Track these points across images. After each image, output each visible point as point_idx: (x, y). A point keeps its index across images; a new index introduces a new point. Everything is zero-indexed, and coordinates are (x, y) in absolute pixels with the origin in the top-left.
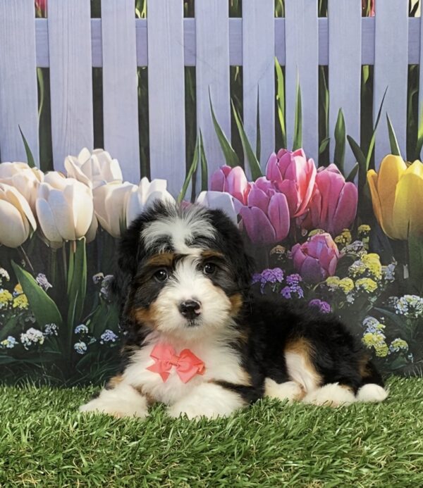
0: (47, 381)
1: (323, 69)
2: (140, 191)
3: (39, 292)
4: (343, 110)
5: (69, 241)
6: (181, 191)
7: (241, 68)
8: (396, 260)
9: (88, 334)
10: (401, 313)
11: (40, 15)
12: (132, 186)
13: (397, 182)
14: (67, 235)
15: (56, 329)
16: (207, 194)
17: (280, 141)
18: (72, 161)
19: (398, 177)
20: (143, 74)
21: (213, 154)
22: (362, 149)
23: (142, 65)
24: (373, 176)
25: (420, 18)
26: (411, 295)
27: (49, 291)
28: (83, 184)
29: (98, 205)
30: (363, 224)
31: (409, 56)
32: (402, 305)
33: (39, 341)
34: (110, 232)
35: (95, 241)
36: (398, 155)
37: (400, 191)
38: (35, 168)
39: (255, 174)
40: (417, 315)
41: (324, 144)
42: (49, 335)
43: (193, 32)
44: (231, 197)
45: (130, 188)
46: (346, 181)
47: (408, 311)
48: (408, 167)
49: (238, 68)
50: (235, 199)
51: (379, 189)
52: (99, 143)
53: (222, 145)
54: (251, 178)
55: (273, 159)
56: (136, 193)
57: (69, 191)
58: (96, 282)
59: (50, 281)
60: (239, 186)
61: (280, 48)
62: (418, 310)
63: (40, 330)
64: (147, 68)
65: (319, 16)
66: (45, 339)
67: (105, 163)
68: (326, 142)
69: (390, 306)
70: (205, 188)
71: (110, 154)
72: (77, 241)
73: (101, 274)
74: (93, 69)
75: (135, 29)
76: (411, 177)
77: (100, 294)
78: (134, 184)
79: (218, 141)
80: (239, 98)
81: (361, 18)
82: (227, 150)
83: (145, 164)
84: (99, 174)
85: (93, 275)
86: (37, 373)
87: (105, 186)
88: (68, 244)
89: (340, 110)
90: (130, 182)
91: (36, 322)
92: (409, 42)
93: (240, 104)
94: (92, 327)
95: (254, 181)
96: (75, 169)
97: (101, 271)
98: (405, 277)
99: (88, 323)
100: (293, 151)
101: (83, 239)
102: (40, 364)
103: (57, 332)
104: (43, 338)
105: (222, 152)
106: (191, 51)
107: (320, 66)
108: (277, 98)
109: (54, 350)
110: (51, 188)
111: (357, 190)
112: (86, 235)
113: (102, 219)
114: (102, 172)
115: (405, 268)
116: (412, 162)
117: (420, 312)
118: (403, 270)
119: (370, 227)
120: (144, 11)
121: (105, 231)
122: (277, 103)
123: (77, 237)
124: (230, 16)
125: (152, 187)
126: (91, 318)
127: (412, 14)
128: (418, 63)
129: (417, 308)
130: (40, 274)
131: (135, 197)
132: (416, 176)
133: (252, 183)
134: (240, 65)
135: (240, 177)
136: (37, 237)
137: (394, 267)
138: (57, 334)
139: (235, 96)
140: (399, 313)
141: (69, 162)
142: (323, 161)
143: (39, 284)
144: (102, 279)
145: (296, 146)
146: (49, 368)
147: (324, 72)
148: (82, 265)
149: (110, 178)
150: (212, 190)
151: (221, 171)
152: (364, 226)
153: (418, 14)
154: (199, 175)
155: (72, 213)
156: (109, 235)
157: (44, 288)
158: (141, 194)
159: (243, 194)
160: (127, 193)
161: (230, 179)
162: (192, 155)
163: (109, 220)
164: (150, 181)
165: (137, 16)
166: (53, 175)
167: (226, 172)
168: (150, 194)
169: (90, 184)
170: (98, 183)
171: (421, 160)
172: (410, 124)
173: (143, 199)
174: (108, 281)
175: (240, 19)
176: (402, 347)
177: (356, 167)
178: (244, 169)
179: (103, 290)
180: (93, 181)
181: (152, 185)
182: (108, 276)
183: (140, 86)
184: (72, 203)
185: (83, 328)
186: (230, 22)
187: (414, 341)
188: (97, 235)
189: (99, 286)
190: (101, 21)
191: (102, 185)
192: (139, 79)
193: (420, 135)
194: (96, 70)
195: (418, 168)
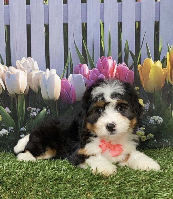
0: (10, 150)
1: (119, 23)
2: (46, 74)
3: (6, 115)
5: (18, 94)
6: (62, 74)
7: (86, 24)
8: (150, 101)
9: (26, 131)
10: (152, 123)
11: (6, 4)
12: (42, 72)
13: (150, 69)
14: (17, 92)
15: (13, 129)
16: (72, 75)
17: (102, 53)
18: (19, 63)
19: (150, 67)
20: (47, 27)
21: (75, 59)
22: (136, 56)
23: (46, 23)
24: (140, 67)
25: (160, 2)
26: (156, 116)
27: (10, 114)
28: (24, 72)
29: (29, 79)
30: (136, 87)
31: (155, 17)
32: (152, 120)
33: (6, 134)
34: (34, 91)
35: (28, 94)
36: (151, 58)
37: (152, 73)
38: (4, 65)
39: (92, 67)
41: (120, 54)
42: (10, 132)
43: (67, 10)
44: (82, 76)
45: (42, 73)
46: (129, 69)
47: (154, 123)
48: (155, 63)
49: (85, 24)
50: (84, 77)
51: (142, 72)
52: (29, 55)
53: (78, 55)
54: (90, 69)
55: (100, 60)
56: (44, 75)
57: (18, 74)
58: (28, 111)
59: (10, 110)
60: (86, 73)
61: (102, 16)
62: (158, 122)
63: (6, 129)
64: (48, 24)
65: (118, 2)
66: (9, 134)
67: (32, 63)
68: (121, 53)
69: (147, 120)
70: (72, 73)
71: (34, 59)
72: (21, 94)
73: (31, 107)
74: (27, 25)
75: (43, 9)
76: (156, 67)
77: (30, 115)
78: (43, 71)
79: (77, 54)
80: (85, 36)
81: (135, 2)
82: (80, 57)
83: (48, 63)
84: (29, 67)
85: (27, 108)
86: (5, 147)
88: (17, 95)
89: (127, 40)
90: (42, 71)
91: (5, 126)
92: (155, 12)
93: (86, 38)
94: (27, 128)
95: (92, 70)
96: (20, 65)
97: (31, 106)
98: (153, 109)
99: (25, 127)
100: (107, 57)
101: (23, 93)
102: (7, 143)
103: (14, 130)
104: (8, 133)
105: (79, 58)
106: (66, 17)
107: (118, 22)
108: (101, 36)
109: (12, 138)
110: (10, 73)
111: (133, 73)
112: (24, 92)
113: (31, 85)
114: (31, 67)
115: (153, 105)
116: (157, 61)
117: (159, 123)
118: (152, 105)
119: (139, 88)
120: (47, 1)
121: (32, 90)
122: (101, 37)
123: (21, 92)
124: (82, 3)
125: (50, 73)
126: (27, 125)
128: (159, 20)
129: (158, 121)
130: (6, 107)
131: (44, 76)
132: (158, 67)
133: (91, 71)
134: (86, 22)
135: (86, 68)
136: (5, 92)
137: (149, 104)
138: (13, 131)
139: (84, 35)
140: (151, 123)
141: (18, 63)
142: (120, 61)
143: (6, 111)
144: (31, 109)
145: (108, 55)
146: (10, 145)
147: (120, 25)
148: (23, 104)
149: (34, 69)
150: (75, 73)
151: (78, 66)
152: (137, 87)
154: (69, 67)
155: (19, 84)
156: (33, 91)
157: (8, 113)
158: (46, 75)
159: (87, 75)
160: (41, 75)
161: (82, 69)
162: (67, 59)
163: (34, 86)
164: (50, 70)
165: (44, 4)
166: (11, 68)
167: (80, 66)
168: (50, 75)
169: (26, 71)
170: (29, 71)
171: (160, 61)
172: (156, 46)
173: (47, 77)
174: (33, 110)
175: (86, 4)
176: (152, 137)
177: (133, 63)
178: (87, 65)
179: (31, 114)
180: (27, 70)
181: (50, 72)
182: (33, 108)
183: (45, 32)
184: (19, 79)
185: (23, 129)
186: (82, 5)
187: (157, 134)
188: (29, 91)
189: (30, 112)
190: (30, 6)
191: (30, 72)
192: (45, 29)
193: (160, 50)
194: (28, 26)
195: (159, 64)
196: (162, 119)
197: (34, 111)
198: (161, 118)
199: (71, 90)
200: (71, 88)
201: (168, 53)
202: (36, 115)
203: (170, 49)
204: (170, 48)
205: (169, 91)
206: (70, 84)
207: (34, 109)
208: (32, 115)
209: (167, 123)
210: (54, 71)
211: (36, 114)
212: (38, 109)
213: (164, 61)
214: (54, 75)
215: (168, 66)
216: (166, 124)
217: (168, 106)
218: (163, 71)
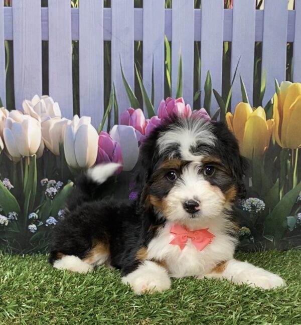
0: (10, 250)
1: (197, 43)
2: (72, 124)
3: (5, 191)
4: (210, 72)
5: (25, 157)
6: (101, 124)
7: (142, 42)
9: (37, 219)
10: (247, 210)
11: (7, 4)
13: (246, 121)
14: (23, 153)
15: (16, 216)
16: (118, 127)
17: (167, 92)
18: (28, 104)
19: (246, 118)
20: (76, 46)
21: (122, 99)
22: (223, 99)
23: (75, 39)
24: (230, 117)
25: (263, 11)
26: (253, 197)
27: (11, 190)
28: (34, 119)
29: (45, 133)
31: (255, 36)
32: (247, 205)
33: (5, 223)
34: (52, 151)
35: (42, 158)
36: (247, 102)
37: (248, 127)
38: (3, 108)
39: (150, 114)
40: (257, 211)
41: (197, 95)
42: (11, 220)
43: (110, 18)
44: (134, 129)
45: (66, 122)
47: (251, 209)
48: (254, 111)
49: (139, 42)
50: (137, 131)
51: (233, 126)
52: (46, 91)
53: (128, 94)
54: (147, 117)
55: (163, 104)
56: (70, 126)
57: (25, 123)
58: (43, 185)
59: (12, 183)
60: (140, 124)
61: (169, 29)
62: (258, 208)
63: (5, 216)
64: (78, 41)
65: (195, 8)
66: (9, 223)
67: (49, 105)
68: (199, 94)
69: (239, 205)
70: (116, 123)
71: (53, 99)
72: (30, 157)
73: (47, 179)
74: (43, 41)
75: (70, 15)
76: (256, 118)
77: (46, 193)
78: (69, 119)
79: (125, 92)
80: (140, 63)
81: (224, 10)
82: (131, 98)
83: (76, 106)
84: (45, 112)
85: (42, 179)
86: (3, 245)
87: (49, 120)
88: (24, 159)
89: (208, 72)
90: (66, 118)
91: (3, 211)
92: (256, 27)
93: (140, 66)
94: (40, 214)
95: (150, 118)
96: (29, 109)
97: (47, 177)
98: (250, 186)
99: (38, 211)
100: (176, 98)
101: (34, 156)
102: (5, 239)
103: (17, 218)
104: (7, 222)
105: (128, 99)
106: (108, 30)
107: (195, 42)
108: (166, 63)
109: (14, 230)
110: (13, 121)
112: (36, 153)
113: (47, 142)
114: (47, 111)
115: (250, 180)
116: (257, 107)
117: (260, 210)
120: (77, 3)
121: (49, 150)
122: (166, 66)
123: (30, 154)
124: (135, 7)
125: (81, 122)
126: (40, 208)
127: (258, 8)
128: (261, 41)
129: (258, 207)
130: (5, 179)
131: (70, 128)
132: (258, 117)
133: (148, 120)
134: (141, 40)
135: (141, 116)
136: (4, 154)
138: (17, 219)
139: (138, 61)
140: (245, 210)
141: (25, 104)
142: (196, 106)
143: (4, 185)
144: (47, 183)
145: (178, 96)
146: (11, 242)
147: (198, 46)
148: (34, 173)
149: (52, 115)
150: (121, 124)
151: (128, 112)
153: (262, 8)
154: (113, 114)
155: (27, 139)
157: (8, 188)
158: (74, 126)
159: (142, 127)
160: (64, 125)
161: (134, 117)
162: (108, 101)
163: (52, 143)
164: (80, 117)
165: (72, 6)
166: (15, 113)
167: (131, 112)
168: (79, 126)
169: (40, 119)
170: (45, 118)
171: (262, 107)
172: (256, 82)
173: (75, 130)
174: (51, 184)
175: (142, 9)
176: (246, 232)
177: (219, 110)
178: (143, 110)
179: (48, 190)
180: (42, 117)
181: (81, 120)
182: (51, 181)
183: (74, 53)
184: (27, 131)
185: (34, 215)
186: (135, 11)
187: (255, 228)
188: (44, 153)
189: (45, 187)
190: (48, 9)
191: (47, 120)
192: (73, 49)
193: (262, 89)
194: (44, 43)
195: (260, 112)
196: (264, 202)
197: (53, 185)
198: (262, 202)
199: (115, 152)
200: (114, 149)
201: (276, 94)
202: (56, 193)
203: (280, 88)
204: (280, 86)
205: (276, 158)
206: (114, 142)
207: (53, 181)
208: (49, 192)
209: (272, 210)
210: (87, 120)
211: (55, 191)
212: (59, 182)
213: (268, 109)
214: (86, 126)
215: (275, 117)
216: (270, 211)
217: (275, 182)
218: (267, 125)
